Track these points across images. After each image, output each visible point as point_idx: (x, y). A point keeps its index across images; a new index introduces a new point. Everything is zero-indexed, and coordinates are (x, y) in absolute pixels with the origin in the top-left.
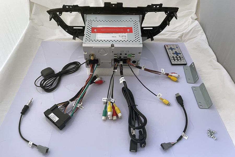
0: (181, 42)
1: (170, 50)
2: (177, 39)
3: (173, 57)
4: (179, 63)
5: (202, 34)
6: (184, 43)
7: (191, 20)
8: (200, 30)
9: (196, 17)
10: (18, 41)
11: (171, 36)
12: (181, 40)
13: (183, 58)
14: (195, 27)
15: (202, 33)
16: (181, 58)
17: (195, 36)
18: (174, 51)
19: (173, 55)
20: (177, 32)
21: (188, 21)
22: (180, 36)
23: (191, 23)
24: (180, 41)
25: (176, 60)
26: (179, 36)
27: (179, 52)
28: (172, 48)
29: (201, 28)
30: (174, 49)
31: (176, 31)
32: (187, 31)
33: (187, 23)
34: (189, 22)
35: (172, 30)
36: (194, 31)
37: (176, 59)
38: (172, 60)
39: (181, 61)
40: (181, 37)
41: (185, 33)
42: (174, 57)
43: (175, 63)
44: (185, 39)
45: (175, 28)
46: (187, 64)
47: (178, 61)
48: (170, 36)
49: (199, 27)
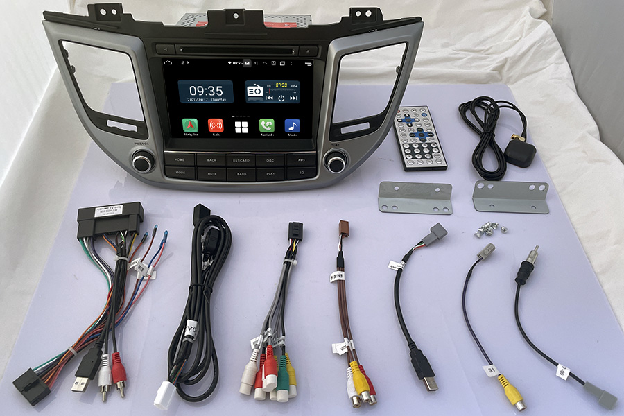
0: (500, 83)
1: (405, 124)
2: (489, 73)
3: (411, 145)
4: (425, 164)
5: (560, 61)
6: (510, 86)
7: (529, 19)
8: (553, 50)
9: (542, 10)
10: (45, 89)
11: (473, 65)
12: (499, 77)
13: (437, 147)
14: (540, 40)
15: (559, 58)
16: (434, 150)
17: (540, 66)
18: (415, 126)
19: (410, 140)
20: (487, 53)
21: (521, 20)
22: (498, 67)
23: (529, 29)
24: (496, 80)
25: (417, 156)
26: (494, 65)
27: (429, 131)
28: (412, 117)
29: (557, 44)
30: (415, 120)
31: (487, 50)
32: (519, 54)
33: (516, 27)
34: (524, 22)
35: (475, 47)
36: (537, 52)
37: (419, 151)
38: (406, 154)
39: (432, 157)
40: (499, 69)
41: (511, 58)
42: (414, 146)
43: (415, 164)
44: (512, 74)
45: (484, 41)
46: (446, 167)
47: (423, 157)
48: (469, 65)
49: (552, 42)
